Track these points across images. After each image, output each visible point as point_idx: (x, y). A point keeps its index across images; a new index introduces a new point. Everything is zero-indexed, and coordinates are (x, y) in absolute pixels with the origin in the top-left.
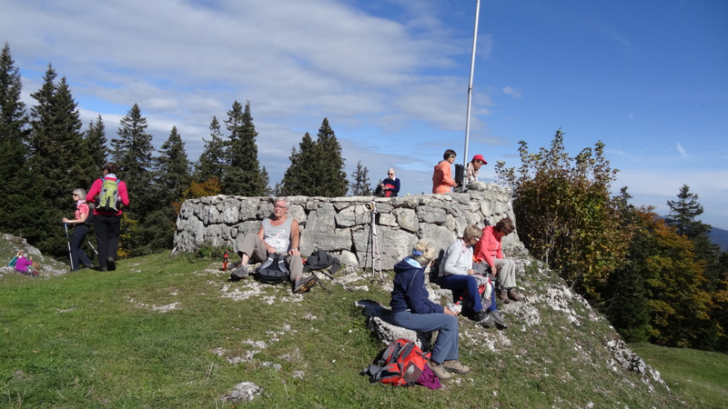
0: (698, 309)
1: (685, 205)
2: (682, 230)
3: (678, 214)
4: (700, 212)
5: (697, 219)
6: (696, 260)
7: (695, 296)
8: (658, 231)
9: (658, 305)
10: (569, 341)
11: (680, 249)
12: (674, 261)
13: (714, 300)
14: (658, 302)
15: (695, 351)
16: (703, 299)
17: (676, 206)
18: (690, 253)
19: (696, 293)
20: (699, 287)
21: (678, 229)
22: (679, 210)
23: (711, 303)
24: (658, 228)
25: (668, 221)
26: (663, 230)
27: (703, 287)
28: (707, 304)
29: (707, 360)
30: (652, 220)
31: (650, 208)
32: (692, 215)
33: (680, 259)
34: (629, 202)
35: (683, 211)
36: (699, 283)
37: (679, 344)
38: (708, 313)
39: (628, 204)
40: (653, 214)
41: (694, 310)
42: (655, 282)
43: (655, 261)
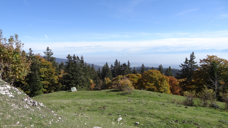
0: (55, 81)
1: (48, 52)
2: (49, 60)
3: (47, 55)
4: (52, 54)
5: (52, 56)
6: (53, 68)
7: (54, 78)
8: (42, 61)
9: (45, 82)
10: (9, 104)
11: (48, 65)
12: (47, 69)
13: (59, 77)
14: (45, 81)
15: (55, 92)
16: (56, 78)
17: (46, 53)
18: (51, 66)
19: (54, 77)
20: (55, 75)
21: (47, 60)
22: (47, 54)
23: (58, 78)
24: (42, 60)
25: (44, 57)
26: (43, 60)
27: (56, 75)
28: (57, 79)
29: (58, 94)
30: (40, 58)
31: (39, 54)
32: (51, 55)
33: (49, 68)
34: (32, 53)
35: (48, 54)
36: (54, 74)
37: (52, 91)
38: (58, 81)
39: (32, 54)
40: (40, 56)
41: (54, 81)
42: (43, 76)
43: (42, 70)
